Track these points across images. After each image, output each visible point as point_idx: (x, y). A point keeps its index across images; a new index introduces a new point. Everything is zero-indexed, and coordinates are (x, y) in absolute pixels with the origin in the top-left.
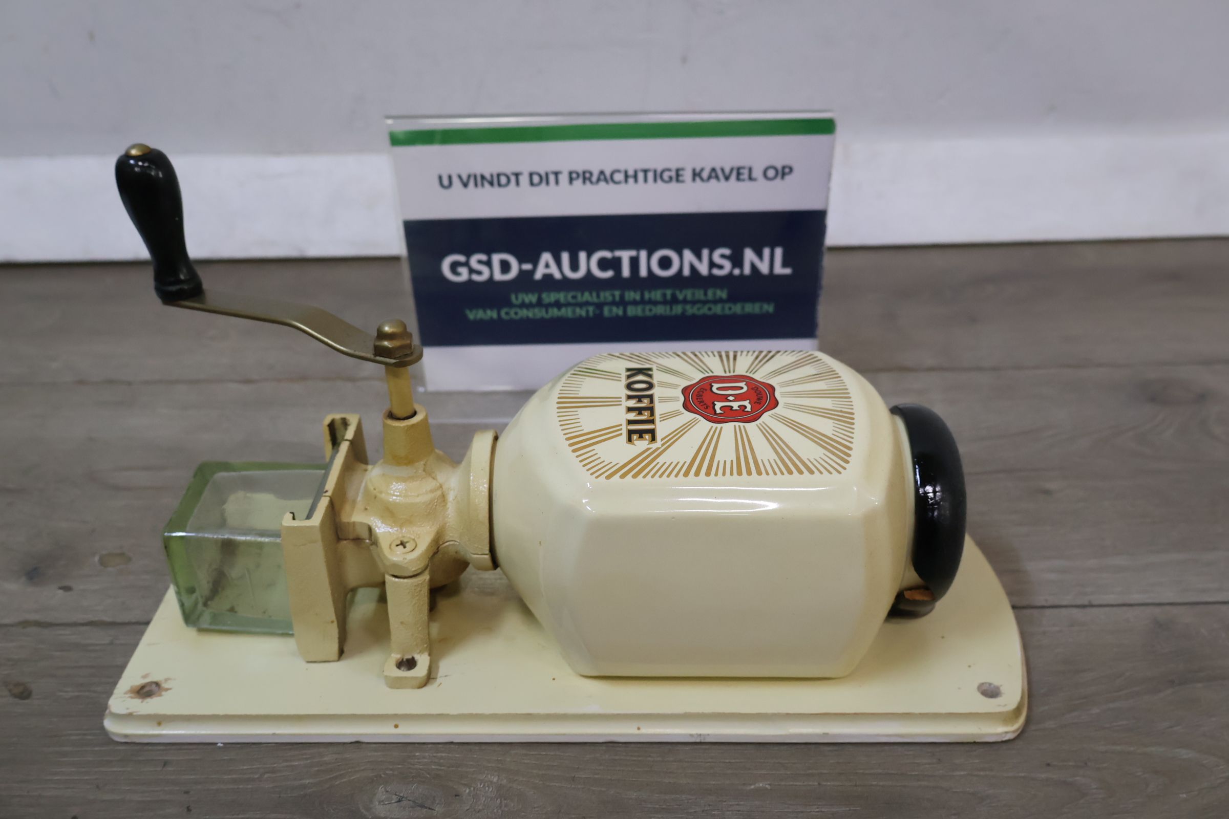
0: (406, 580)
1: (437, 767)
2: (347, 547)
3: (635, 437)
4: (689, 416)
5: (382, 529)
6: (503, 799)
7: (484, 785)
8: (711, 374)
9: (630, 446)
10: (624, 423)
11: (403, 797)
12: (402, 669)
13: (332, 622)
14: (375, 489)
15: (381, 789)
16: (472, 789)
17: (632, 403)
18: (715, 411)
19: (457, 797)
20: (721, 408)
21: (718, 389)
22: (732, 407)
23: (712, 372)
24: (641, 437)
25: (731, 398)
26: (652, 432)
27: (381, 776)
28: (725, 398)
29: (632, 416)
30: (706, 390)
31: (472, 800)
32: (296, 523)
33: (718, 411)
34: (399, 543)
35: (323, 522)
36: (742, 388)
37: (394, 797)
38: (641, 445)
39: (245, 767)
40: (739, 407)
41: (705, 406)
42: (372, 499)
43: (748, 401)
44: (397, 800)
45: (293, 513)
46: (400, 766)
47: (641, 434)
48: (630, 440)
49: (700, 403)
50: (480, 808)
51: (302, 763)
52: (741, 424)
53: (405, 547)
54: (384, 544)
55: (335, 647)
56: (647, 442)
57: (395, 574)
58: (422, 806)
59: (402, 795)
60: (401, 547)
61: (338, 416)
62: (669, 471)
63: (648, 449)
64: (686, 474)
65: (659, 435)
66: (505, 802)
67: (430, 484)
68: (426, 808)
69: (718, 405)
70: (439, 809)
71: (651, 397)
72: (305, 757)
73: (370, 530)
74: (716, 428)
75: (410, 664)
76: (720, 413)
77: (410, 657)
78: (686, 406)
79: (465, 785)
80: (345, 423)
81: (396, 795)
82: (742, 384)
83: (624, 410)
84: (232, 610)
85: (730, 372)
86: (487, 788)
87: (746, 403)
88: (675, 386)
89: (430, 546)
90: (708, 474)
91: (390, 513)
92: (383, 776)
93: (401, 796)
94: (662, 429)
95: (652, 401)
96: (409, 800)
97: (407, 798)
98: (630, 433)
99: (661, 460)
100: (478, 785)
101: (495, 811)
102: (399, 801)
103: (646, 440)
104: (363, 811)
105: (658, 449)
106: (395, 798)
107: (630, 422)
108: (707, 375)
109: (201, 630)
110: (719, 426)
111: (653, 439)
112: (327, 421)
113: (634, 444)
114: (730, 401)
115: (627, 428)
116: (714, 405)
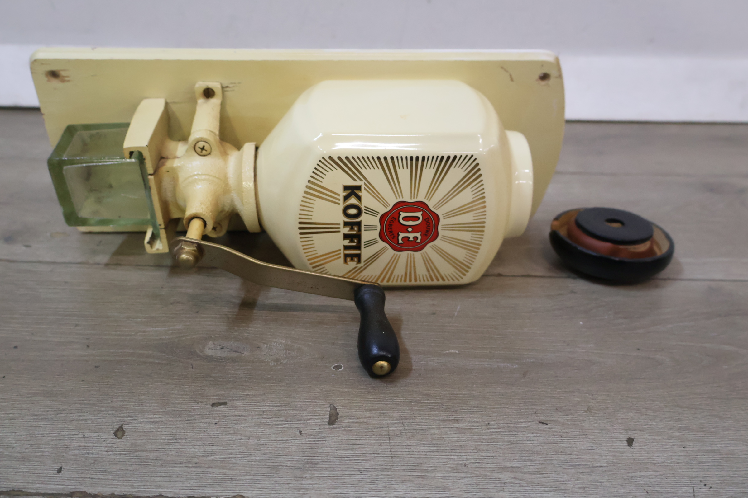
3: (348, 259)
4: (382, 244)
8: (402, 199)
9: (345, 265)
10: (341, 248)
17: (347, 230)
18: (398, 241)
20: (404, 238)
21: (403, 218)
22: (409, 238)
23: (403, 196)
24: (352, 260)
25: (410, 229)
26: (359, 256)
28: (405, 229)
30: (396, 219)
33: (400, 241)
36: (418, 218)
38: (352, 264)
40: (413, 238)
41: (393, 236)
43: (420, 233)
47: (352, 257)
48: (345, 261)
49: (389, 234)
52: (412, 253)
56: (355, 263)
63: (356, 267)
65: (363, 258)
69: (402, 235)
71: (359, 224)
76: (401, 243)
78: (381, 236)
82: (419, 214)
83: (342, 236)
85: (414, 197)
88: (375, 212)
94: (366, 253)
95: (360, 230)
98: (346, 256)
103: (355, 261)
105: (361, 267)
108: (399, 199)
110: (399, 254)
111: (359, 261)
113: (348, 264)
114: (409, 232)
115: (344, 253)
116: (399, 235)
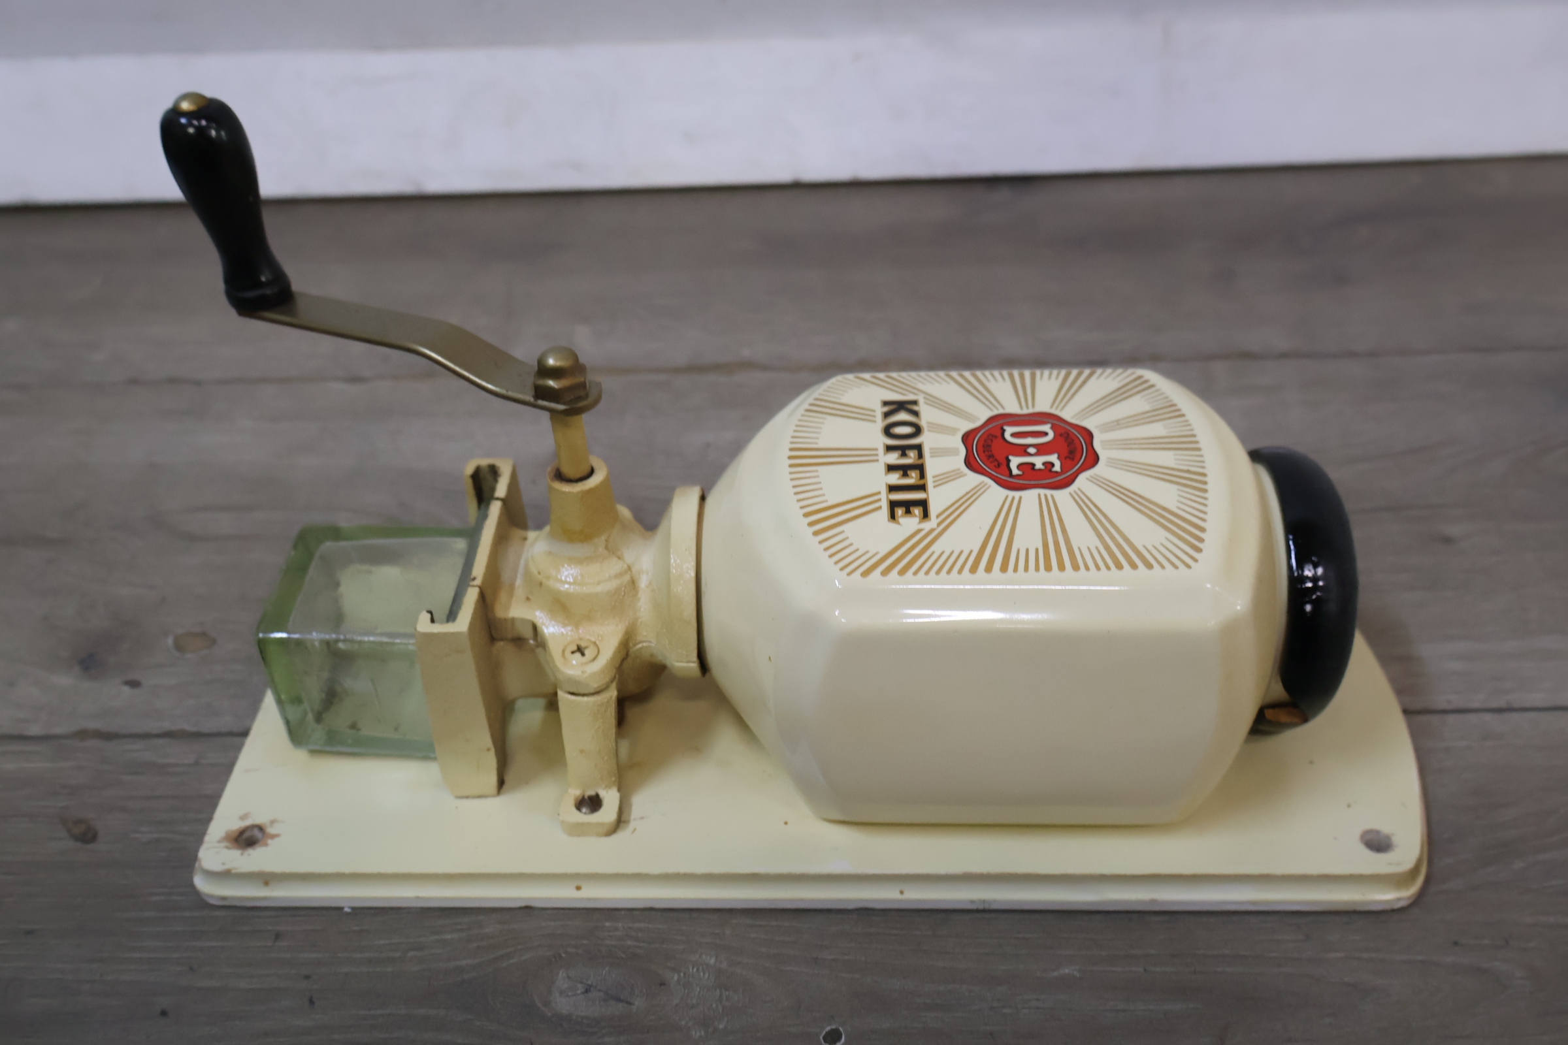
0: (585, 699)
1: (635, 943)
2: (503, 649)
3: (900, 511)
4: (974, 479)
5: (551, 629)
6: (723, 990)
7: (698, 970)
8: (1001, 411)
9: (892, 525)
10: (884, 490)
11: (591, 986)
12: (584, 810)
13: (488, 750)
14: (539, 573)
15: (562, 974)
16: (682, 974)
17: (893, 458)
18: (1010, 471)
19: (663, 987)
20: (1019, 466)
21: (1014, 435)
22: (1033, 465)
23: (1003, 407)
24: (908, 512)
25: (1032, 450)
26: (923, 504)
27: (560, 956)
28: (1022, 450)
29: (895, 478)
30: (996, 437)
31: (683, 990)
32: (437, 628)
33: (1015, 471)
34: (575, 648)
35: (472, 625)
36: (1046, 434)
37: (579, 986)
38: (910, 523)
39: (382, 942)
40: (1044, 464)
41: (996, 463)
42: (537, 588)
44: (583, 990)
45: (430, 612)
46: (585, 942)
47: (908, 506)
48: (893, 516)
49: (988, 458)
50: (694, 1002)
51: (456, 936)
52: (1049, 492)
53: (583, 654)
54: (555, 649)
55: (493, 779)
56: (917, 520)
57: (572, 691)
58: (618, 1000)
59: (590, 982)
60: (578, 655)
61: (484, 462)
62: (950, 565)
63: (919, 531)
64: (973, 570)
65: (934, 509)
66: (727, 993)
67: (614, 566)
68: (622, 1001)
69: (1015, 462)
70: (639, 1003)
71: (919, 448)
72: (459, 927)
73: (535, 628)
74: (1013, 498)
75: (593, 803)
76: (1018, 475)
77: (591, 793)
78: (970, 463)
79: (674, 970)
80: (494, 471)
81: (581, 983)
82: (1046, 428)
83: (883, 469)
84: (354, 726)
85: (1027, 407)
86: (702, 974)
87: (1053, 458)
88: (951, 431)
89: (618, 651)
90: (1004, 568)
91: (561, 606)
92: (563, 955)
93: (588, 985)
94: (938, 498)
95: (920, 456)
96: (599, 990)
97: (596, 987)
98: (893, 505)
99: (937, 548)
100: (689, 970)
101: (714, 1006)
102: (587, 991)
103: (916, 516)
104: (539, 1005)
105: (932, 530)
106: (580, 988)
107: (892, 489)
108: (996, 412)
109: (314, 752)
110: (1017, 494)
111: (926, 515)
112: (470, 469)
113: (898, 523)
114: (1030, 455)
115: (887, 497)
116: (1008, 461)
